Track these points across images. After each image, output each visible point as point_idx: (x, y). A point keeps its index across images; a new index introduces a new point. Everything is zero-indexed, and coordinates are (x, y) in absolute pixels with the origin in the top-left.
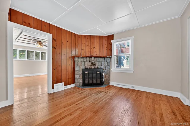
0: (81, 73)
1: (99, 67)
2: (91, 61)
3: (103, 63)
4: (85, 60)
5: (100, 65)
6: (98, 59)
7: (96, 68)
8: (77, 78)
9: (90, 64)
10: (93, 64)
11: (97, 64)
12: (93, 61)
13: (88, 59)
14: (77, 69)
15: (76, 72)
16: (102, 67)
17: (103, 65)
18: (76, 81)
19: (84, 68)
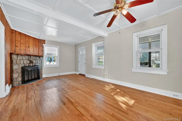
0: (20, 71)
1: (36, 64)
2: (29, 59)
3: (38, 61)
4: (24, 58)
5: (37, 62)
6: (35, 58)
7: (34, 65)
8: (16, 77)
9: (28, 62)
10: (31, 62)
11: (34, 61)
12: (31, 59)
13: (27, 57)
14: (15, 67)
15: (14, 71)
16: (38, 64)
17: (38, 62)
18: (14, 80)
19: (23, 66)
